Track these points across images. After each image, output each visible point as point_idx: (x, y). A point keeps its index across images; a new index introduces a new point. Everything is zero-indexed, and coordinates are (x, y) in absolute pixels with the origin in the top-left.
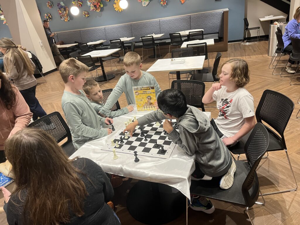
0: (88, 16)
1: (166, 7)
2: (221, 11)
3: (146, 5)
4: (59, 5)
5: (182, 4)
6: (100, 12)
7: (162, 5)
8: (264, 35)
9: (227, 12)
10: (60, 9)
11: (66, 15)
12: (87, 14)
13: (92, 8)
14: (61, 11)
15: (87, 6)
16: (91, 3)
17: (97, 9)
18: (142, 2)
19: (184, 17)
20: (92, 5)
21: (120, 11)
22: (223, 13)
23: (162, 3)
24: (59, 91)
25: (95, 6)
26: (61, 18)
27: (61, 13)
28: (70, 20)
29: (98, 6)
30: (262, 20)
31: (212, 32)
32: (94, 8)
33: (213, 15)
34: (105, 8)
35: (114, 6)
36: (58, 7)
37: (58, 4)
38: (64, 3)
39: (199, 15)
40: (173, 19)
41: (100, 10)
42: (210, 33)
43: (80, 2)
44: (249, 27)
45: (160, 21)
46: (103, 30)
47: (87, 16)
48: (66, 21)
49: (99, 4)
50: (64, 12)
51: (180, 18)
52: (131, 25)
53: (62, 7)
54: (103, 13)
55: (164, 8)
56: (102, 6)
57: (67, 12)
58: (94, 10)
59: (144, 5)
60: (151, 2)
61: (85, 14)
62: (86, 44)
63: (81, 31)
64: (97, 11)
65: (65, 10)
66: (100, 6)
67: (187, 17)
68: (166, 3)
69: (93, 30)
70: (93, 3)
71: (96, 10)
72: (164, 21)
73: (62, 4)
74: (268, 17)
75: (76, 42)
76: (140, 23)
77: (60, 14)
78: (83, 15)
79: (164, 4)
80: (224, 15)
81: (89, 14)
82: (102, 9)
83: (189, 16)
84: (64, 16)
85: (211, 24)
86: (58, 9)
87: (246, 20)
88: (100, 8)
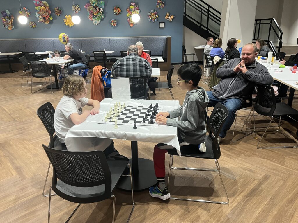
0: (36, 27)
1: (116, 28)
2: (164, 37)
3: (97, 24)
4: (3, 13)
5: (131, 27)
6: (49, 25)
7: (112, 26)
8: (198, 61)
9: (170, 38)
10: (4, 17)
11: (10, 23)
12: (34, 24)
13: (40, 20)
14: (5, 19)
15: (36, 17)
16: (40, 15)
17: (46, 21)
18: (93, 20)
19: (133, 39)
20: (40, 17)
21: (71, 26)
22: (167, 39)
23: (112, 24)
24: (6, 96)
25: (44, 18)
26: (5, 26)
27: (6, 22)
28: (15, 29)
29: (47, 19)
30: (196, 48)
31: (157, 54)
32: (43, 20)
33: (158, 40)
34: (54, 21)
35: (64, 21)
36: (2, 15)
37: (3, 11)
38: (9, 12)
39: (145, 38)
40: (122, 39)
41: (48, 23)
42: (155, 54)
43: (27, 12)
44: (186, 53)
45: (110, 40)
46: (51, 41)
47: (34, 26)
48: (9, 29)
49: (49, 17)
50: (9, 21)
51: (129, 39)
52: (81, 40)
53: (7, 15)
54: (52, 25)
55: (114, 29)
56: (51, 19)
57: (12, 21)
58: (43, 22)
59: (94, 24)
60: (102, 22)
61: (32, 24)
62: (33, 53)
63: (26, 41)
64: (46, 23)
65: (10, 19)
66: (49, 18)
67: (135, 39)
68: (116, 25)
69: (40, 41)
70: (43, 15)
71: (44, 22)
72: (114, 40)
73: (7, 12)
74: (201, 46)
75: (19, 51)
76: (91, 40)
77: (4, 21)
78: (30, 25)
79: (114, 25)
80: (168, 40)
81: (36, 25)
82: (51, 22)
83: (137, 38)
84: (8, 24)
85: (156, 47)
86: (2, 17)
87: (184, 47)
88: (49, 20)
